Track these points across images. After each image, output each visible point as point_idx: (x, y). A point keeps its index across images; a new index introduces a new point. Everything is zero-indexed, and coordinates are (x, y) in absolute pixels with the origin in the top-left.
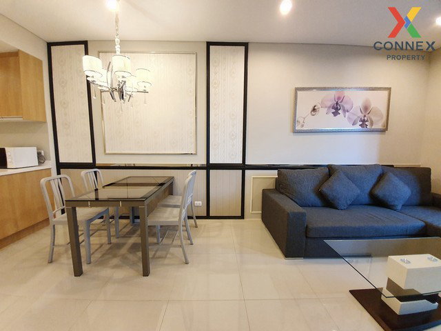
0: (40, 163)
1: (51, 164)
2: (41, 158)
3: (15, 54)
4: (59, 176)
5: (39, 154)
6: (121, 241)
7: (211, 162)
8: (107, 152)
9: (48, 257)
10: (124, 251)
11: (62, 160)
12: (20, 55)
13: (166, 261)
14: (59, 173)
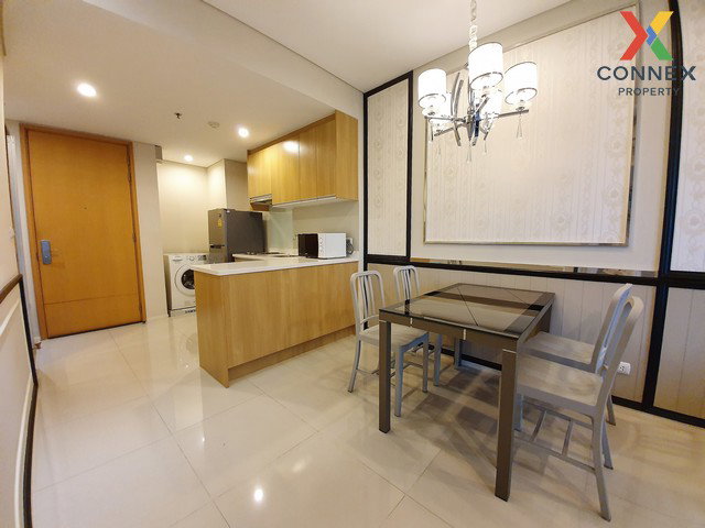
0: (349, 253)
1: (358, 256)
2: (349, 247)
3: (332, 117)
4: (366, 273)
5: (348, 242)
6: (444, 393)
7: (673, 268)
8: (427, 240)
9: (349, 381)
10: (449, 415)
11: (371, 251)
12: (337, 117)
13: (545, 485)
14: (365, 269)
